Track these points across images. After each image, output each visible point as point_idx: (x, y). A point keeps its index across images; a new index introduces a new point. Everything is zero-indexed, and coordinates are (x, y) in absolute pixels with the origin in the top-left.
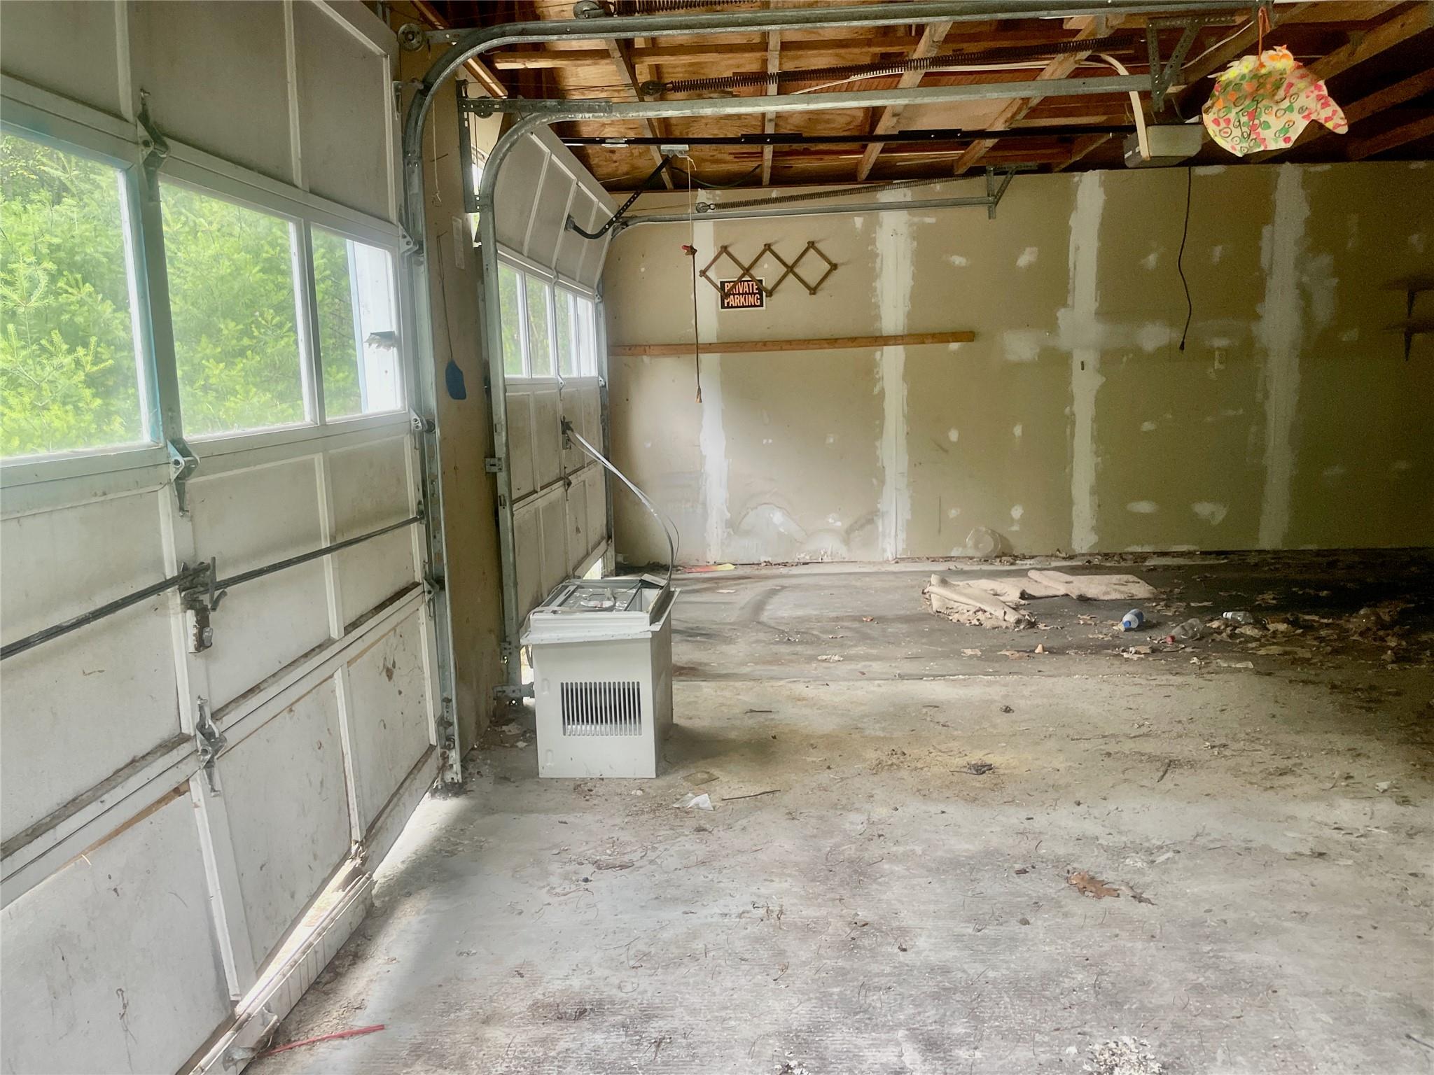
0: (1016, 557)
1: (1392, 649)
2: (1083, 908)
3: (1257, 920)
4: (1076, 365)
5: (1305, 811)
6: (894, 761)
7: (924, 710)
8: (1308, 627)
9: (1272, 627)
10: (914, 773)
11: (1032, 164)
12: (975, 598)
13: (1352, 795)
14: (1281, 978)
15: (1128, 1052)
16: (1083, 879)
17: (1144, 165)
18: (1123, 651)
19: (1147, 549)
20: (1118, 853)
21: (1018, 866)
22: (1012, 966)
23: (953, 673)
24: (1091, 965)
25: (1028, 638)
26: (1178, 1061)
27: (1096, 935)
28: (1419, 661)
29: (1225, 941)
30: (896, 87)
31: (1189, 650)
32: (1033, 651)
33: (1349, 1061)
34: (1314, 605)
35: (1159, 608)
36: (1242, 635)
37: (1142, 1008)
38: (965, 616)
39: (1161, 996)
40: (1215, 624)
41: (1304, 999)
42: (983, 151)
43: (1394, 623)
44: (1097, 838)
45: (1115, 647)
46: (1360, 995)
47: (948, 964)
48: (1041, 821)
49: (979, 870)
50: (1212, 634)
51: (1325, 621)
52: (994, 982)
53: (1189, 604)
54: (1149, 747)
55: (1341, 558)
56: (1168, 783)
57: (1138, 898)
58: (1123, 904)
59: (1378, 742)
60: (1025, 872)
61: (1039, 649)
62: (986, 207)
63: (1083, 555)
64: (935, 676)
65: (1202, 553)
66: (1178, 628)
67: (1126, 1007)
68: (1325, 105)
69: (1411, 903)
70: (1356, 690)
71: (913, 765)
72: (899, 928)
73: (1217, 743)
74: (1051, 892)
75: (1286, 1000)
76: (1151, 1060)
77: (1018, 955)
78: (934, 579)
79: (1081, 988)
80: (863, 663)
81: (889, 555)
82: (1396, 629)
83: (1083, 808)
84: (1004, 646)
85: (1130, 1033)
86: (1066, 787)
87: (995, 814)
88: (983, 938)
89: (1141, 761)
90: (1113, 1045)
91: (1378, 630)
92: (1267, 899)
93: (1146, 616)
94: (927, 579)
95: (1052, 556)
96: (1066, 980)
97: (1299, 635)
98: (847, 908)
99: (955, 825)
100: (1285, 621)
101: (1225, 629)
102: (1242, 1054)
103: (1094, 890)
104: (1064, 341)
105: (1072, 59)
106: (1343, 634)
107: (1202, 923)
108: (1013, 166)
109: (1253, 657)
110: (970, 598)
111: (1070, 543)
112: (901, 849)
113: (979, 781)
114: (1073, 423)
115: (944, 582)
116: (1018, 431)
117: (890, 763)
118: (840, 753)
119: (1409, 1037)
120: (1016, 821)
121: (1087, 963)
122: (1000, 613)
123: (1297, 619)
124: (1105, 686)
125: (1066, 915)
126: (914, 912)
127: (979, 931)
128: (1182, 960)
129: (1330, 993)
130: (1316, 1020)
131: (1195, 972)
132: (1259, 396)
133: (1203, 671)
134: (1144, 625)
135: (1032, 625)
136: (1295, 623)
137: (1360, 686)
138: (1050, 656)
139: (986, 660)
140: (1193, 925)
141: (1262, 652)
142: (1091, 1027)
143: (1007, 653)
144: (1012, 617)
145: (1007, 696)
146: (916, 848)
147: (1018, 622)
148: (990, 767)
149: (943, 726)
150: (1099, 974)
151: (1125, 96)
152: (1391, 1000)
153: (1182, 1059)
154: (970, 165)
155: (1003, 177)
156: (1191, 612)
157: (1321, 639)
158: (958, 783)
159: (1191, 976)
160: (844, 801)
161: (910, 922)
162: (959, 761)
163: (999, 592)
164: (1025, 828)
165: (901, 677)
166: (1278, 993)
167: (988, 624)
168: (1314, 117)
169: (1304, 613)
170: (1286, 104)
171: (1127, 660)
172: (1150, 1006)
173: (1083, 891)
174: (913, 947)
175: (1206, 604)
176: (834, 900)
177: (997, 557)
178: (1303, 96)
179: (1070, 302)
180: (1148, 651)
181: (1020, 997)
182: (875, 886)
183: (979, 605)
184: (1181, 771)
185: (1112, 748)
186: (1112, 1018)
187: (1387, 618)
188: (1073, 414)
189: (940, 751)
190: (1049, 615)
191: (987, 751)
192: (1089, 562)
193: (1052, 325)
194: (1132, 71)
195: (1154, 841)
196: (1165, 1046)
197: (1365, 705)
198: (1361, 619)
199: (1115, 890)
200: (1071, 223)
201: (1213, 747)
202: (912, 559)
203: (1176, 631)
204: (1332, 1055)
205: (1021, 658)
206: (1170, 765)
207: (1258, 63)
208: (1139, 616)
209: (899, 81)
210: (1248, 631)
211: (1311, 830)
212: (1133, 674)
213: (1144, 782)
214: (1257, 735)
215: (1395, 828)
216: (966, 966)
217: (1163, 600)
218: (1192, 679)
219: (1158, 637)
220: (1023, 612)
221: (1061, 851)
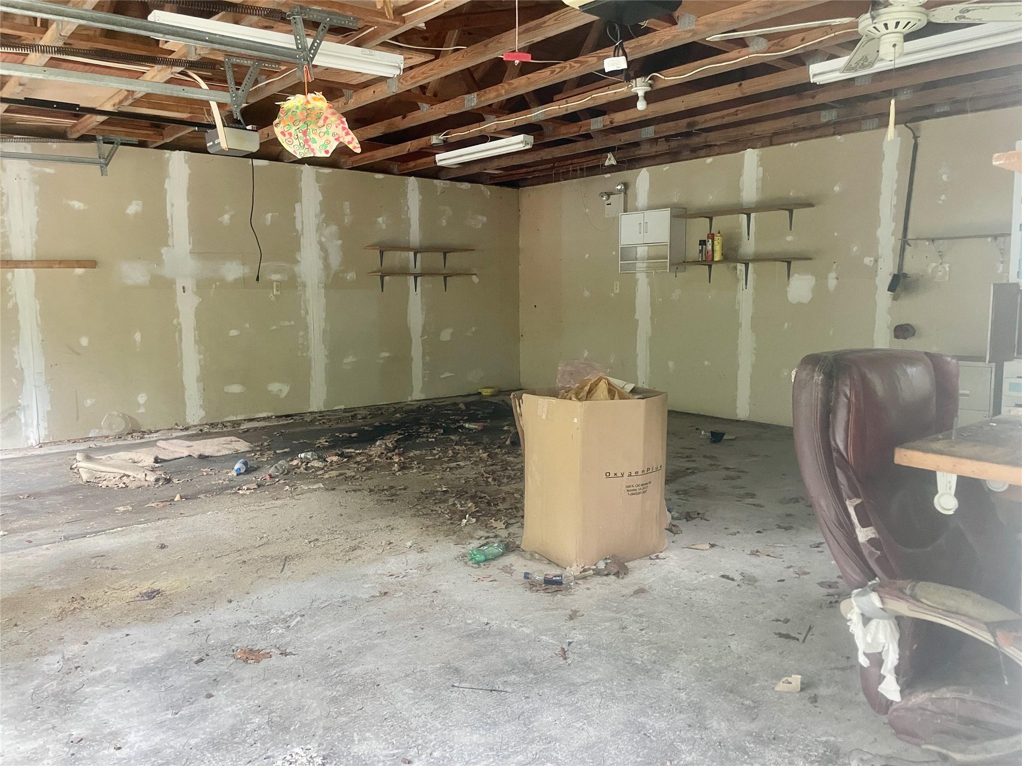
0: (144, 432)
1: (397, 463)
2: (248, 672)
3: (359, 645)
4: (179, 290)
5: (370, 570)
6: (76, 606)
7: (93, 560)
8: (350, 457)
9: (329, 459)
10: (95, 612)
11: (135, 140)
12: (119, 467)
13: (394, 554)
14: (380, 675)
15: (300, 758)
16: (245, 652)
17: (222, 153)
18: (239, 489)
19: (239, 418)
20: (265, 627)
21: (195, 658)
22: (208, 730)
23: (113, 527)
24: (262, 710)
25: (167, 491)
26: (332, 751)
27: (262, 688)
28: (412, 468)
29: (343, 664)
30: (22, 63)
31: (282, 482)
32: (173, 500)
33: (427, 712)
34: (350, 442)
35: (257, 456)
36: (313, 467)
37: (303, 725)
38: (112, 482)
39: (312, 713)
40: (295, 462)
41: (396, 684)
42: (95, 124)
43: (395, 448)
44: (248, 622)
45: (232, 488)
46: (424, 671)
47: (157, 746)
48: (206, 620)
49: (166, 670)
50: (294, 469)
51: (358, 451)
52: (197, 746)
53: (275, 452)
54: (270, 551)
55: (358, 412)
56: (287, 573)
57: (284, 654)
58: (275, 661)
59: (401, 519)
60: (201, 660)
61: (177, 498)
62: (98, 167)
63: (195, 426)
64: (96, 533)
65: (276, 417)
66: (273, 467)
67: (292, 729)
68: (347, 134)
69: (438, 608)
70: (384, 490)
71: (93, 606)
72: (111, 734)
73: (312, 539)
74: (224, 669)
75: (386, 688)
76: (315, 757)
77: (210, 721)
78: (79, 457)
79: (259, 728)
80: (29, 533)
81: (33, 441)
82: (397, 451)
83: (234, 604)
84: (149, 500)
85: (299, 744)
86: (219, 592)
87: (171, 624)
88: (181, 718)
89: (267, 562)
90: (289, 758)
91: (387, 453)
92: (361, 630)
93: (250, 463)
94: (74, 457)
95: (172, 429)
96: (248, 726)
97: (345, 462)
98: (61, 732)
99: (140, 642)
100: (337, 455)
101: (301, 465)
102: (368, 731)
103: (254, 657)
104: (167, 272)
105: (169, 70)
106: (370, 458)
107: (326, 657)
108: (118, 139)
109: (322, 480)
110: (114, 467)
111: (185, 419)
112: (98, 673)
113: (150, 605)
114: (180, 331)
115: (88, 458)
116: (138, 336)
117: (72, 608)
118: (23, 611)
119: (453, 686)
120: (187, 626)
121: (259, 709)
122: (141, 476)
123: (343, 452)
124: (231, 516)
125: (237, 681)
126: (121, 717)
127: (176, 714)
128: (320, 684)
129: (407, 675)
130: (404, 694)
131: (329, 690)
132: (303, 312)
133: (294, 494)
134: (249, 470)
135: (168, 481)
136: (342, 455)
137: (385, 488)
138: (187, 501)
139: (136, 513)
140: (322, 660)
141: (327, 476)
142: (272, 751)
143: (153, 505)
144: (151, 478)
145: (160, 536)
146: (110, 668)
147: (157, 480)
148: (158, 592)
149: (112, 569)
150: (269, 714)
151: (207, 103)
152: (440, 668)
153: (334, 749)
154: (83, 132)
155: (112, 145)
156: (277, 458)
157: (358, 463)
158: (134, 610)
159: (328, 693)
160: (37, 649)
161: (119, 726)
162: (132, 593)
163: (136, 460)
164: (195, 629)
165: (66, 538)
166: (380, 685)
167: (132, 486)
168: (341, 140)
169: (345, 448)
170: (324, 129)
171: (242, 495)
172: (306, 722)
173: (246, 661)
174: (126, 743)
175: (286, 450)
176: (48, 729)
177: (128, 434)
178: (334, 126)
179: (170, 243)
180: (256, 487)
181: (218, 750)
182: (81, 708)
183: (123, 472)
184: (295, 562)
185: (246, 557)
186: (284, 740)
187: (390, 445)
188: (179, 324)
189: (114, 589)
190: (179, 472)
191: (152, 581)
192: (201, 430)
193: (159, 260)
194: (211, 87)
195: (286, 613)
196: (322, 744)
197: (390, 498)
198: (377, 449)
199: (268, 653)
200: (166, 186)
201: (310, 542)
202: (55, 443)
203: (272, 471)
204: (417, 712)
205: (164, 506)
206: (287, 559)
207: (305, 100)
208: (245, 464)
209: (24, 59)
210: (317, 464)
211: (377, 580)
212: (249, 505)
213: (272, 575)
214: (335, 529)
215: (420, 568)
216: (172, 743)
217: (258, 451)
218: (287, 501)
219: (260, 476)
220: (159, 473)
221: (225, 638)
